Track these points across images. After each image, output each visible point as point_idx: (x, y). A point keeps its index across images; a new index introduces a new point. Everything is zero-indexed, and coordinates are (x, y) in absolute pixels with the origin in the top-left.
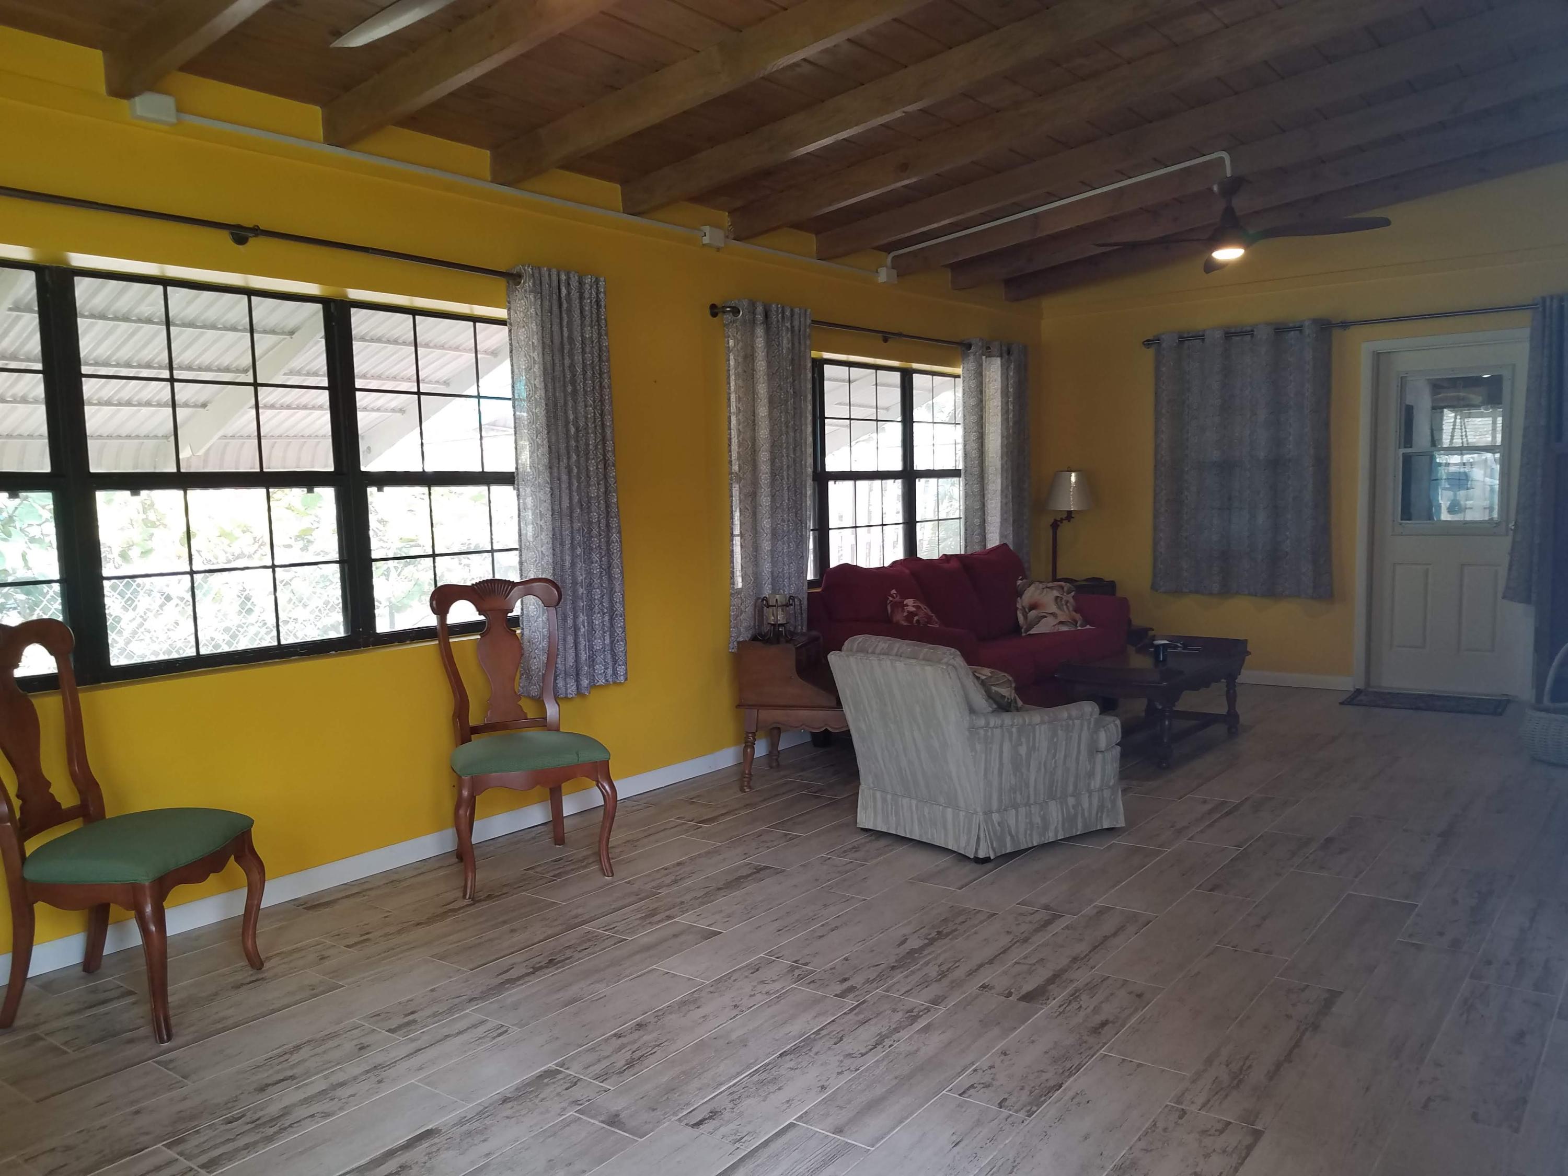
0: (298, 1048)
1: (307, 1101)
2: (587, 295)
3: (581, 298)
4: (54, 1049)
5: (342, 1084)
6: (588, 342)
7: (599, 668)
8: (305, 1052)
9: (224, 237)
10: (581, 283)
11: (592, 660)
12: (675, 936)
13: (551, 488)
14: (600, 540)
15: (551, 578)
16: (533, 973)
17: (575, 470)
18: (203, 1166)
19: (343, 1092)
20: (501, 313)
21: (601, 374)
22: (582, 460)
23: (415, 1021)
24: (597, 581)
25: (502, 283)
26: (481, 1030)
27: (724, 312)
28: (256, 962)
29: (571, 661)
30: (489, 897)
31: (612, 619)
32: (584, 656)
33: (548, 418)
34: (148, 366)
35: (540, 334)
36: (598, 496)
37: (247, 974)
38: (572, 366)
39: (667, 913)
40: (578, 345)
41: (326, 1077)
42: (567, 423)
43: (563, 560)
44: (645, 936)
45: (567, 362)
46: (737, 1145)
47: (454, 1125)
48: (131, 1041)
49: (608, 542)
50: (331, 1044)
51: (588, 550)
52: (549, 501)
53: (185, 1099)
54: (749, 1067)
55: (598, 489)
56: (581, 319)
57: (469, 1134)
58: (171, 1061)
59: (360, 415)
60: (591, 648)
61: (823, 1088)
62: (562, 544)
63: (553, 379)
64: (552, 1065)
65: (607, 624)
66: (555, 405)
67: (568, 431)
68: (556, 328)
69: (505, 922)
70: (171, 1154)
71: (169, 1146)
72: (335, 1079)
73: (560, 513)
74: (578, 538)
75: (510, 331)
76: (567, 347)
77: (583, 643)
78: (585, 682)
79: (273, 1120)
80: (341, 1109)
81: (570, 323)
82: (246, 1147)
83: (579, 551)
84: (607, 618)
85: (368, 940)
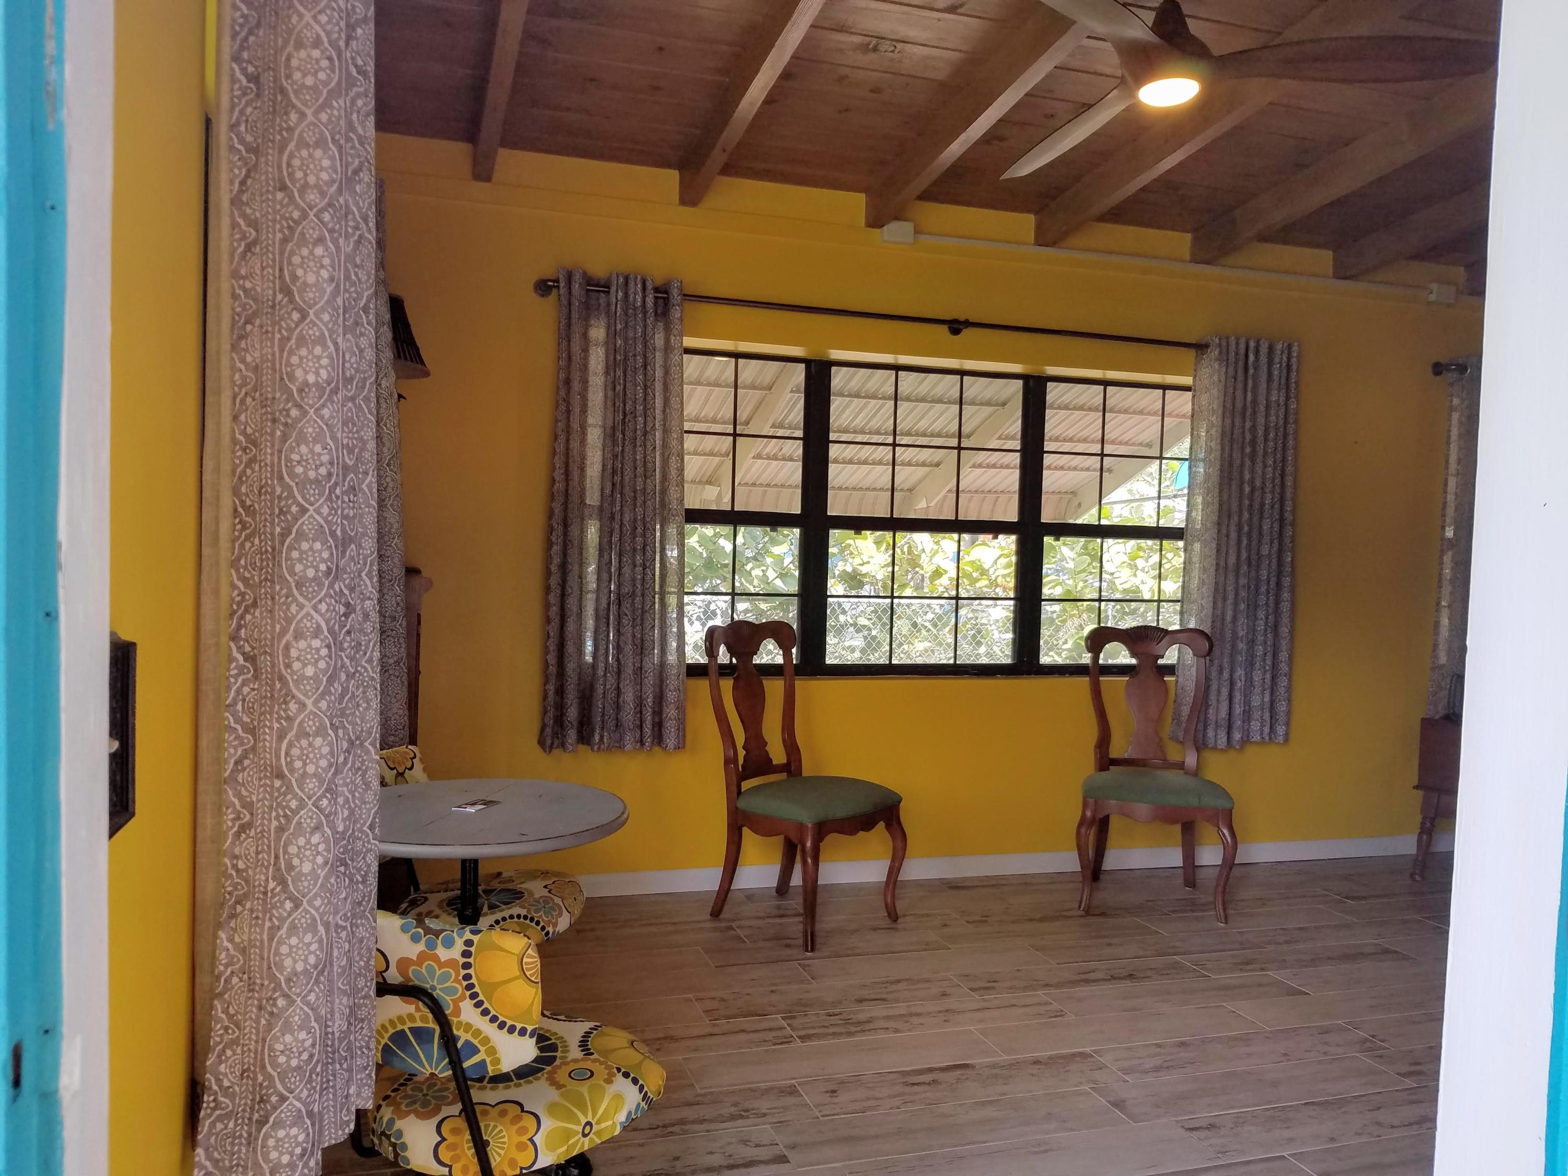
0: (898, 981)
1: (887, 1018)
2: (1277, 360)
3: (1270, 363)
4: (739, 938)
5: (918, 1015)
6: (1274, 405)
7: (1255, 725)
8: (901, 986)
9: (944, 329)
10: (1271, 349)
11: (1247, 715)
12: (1260, 985)
13: (1218, 544)
14: (1268, 599)
15: (1207, 631)
16: (1109, 980)
17: (1246, 528)
18: (800, 1037)
19: (915, 1020)
20: (1187, 380)
21: (1285, 436)
22: (1255, 520)
23: (994, 988)
24: (1261, 638)
25: (1192, 353)
26: (1042, 1009)
27: (1449, 370)
28: (893, 916)
29: (1223, 713)
30: (1103, 914)
31: (1274, 678)
32: (1238, 710)
33: (1222, 478)
34: (878, 433)
35: (1222, 399)
36: (1270, 554)
37: (887, 922)
38: (1254, 428)
39: (1263, 966)
40: (1262, 408)
41: (909, 1006)
42: (1242, 483)
43: (1223, 614)
44: (1229, 978)
45: (1248, 424)
46: (1220, 1155)
47: (987, 1067)
48: (788, 946)
49: (1277, 603)
50: (921, 986)
51: (1253, 607)
52: (1214, 557)
53: (808, 992)
54: (1269, 1102)
55: (1271, 547)
56: (1268, 382)
57: (996, 1076)
58: (809, 966)
59: (1046, 473)
60: (1247, 703)
61: (1332, 1140)
62: (1225, 599)
63: (1232, 441)
64: (1088, 1050)
65: (1268, 681)
66: (1231, 465)
67: (1241, 490)
68: (1239, 393)
69: (1106, 937)
70: (784, 1024)
71: (783, 1018)
72: (913, 1010)
73: (1226, 568)
74: (1243, 594)
75: (1194, 397)
76: (1249, 411)
77: (1238, 697)
78: (1237, 736)
79: (860, 1023)
80: (910, 1030)
81: (1255, 387)
82: (834, 1034)
83: (1242, 606)
84: (1268, 676)
85: (986, 921)
